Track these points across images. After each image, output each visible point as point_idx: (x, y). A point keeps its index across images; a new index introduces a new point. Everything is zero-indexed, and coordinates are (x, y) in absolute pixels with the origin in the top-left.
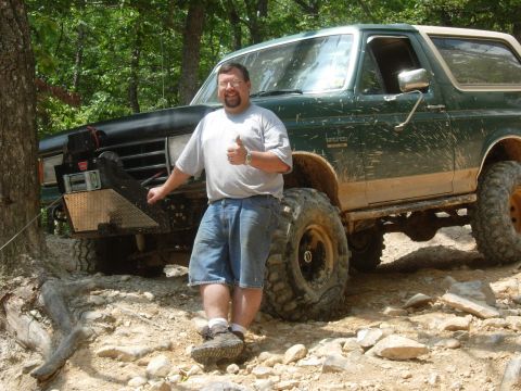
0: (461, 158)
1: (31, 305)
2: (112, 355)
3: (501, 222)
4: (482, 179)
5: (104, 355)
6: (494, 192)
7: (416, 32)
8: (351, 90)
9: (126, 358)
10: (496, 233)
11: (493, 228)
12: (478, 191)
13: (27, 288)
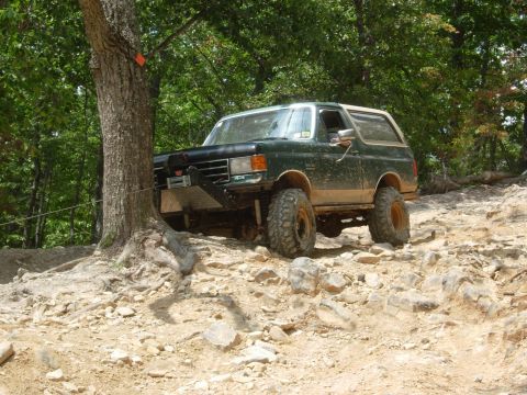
0: (366, 183)
1: (160, 243)
2: (214, 266)
3: (387, 222)
4: (376, 196)
5: (210, 265)
6: (383, 204)
7: (340, 108)
8: (314, 139)
9: (222, 267)
10: (384, 228)
11: (383, 224)
12: (374, 203)
13: (156, 235)
